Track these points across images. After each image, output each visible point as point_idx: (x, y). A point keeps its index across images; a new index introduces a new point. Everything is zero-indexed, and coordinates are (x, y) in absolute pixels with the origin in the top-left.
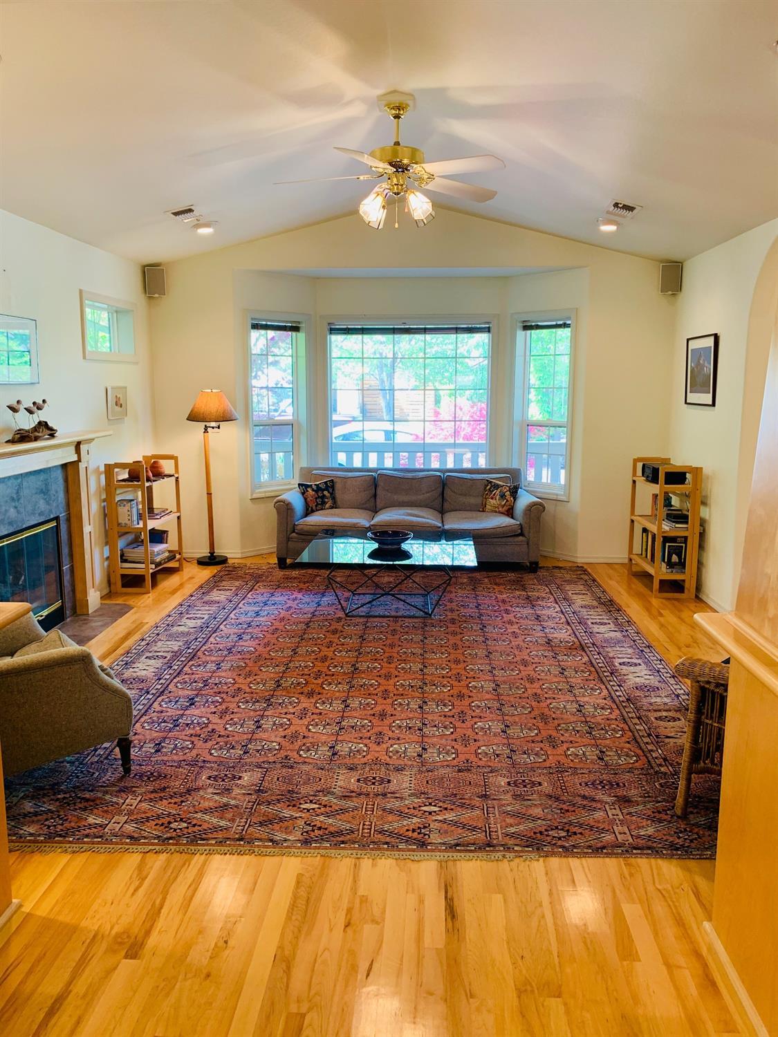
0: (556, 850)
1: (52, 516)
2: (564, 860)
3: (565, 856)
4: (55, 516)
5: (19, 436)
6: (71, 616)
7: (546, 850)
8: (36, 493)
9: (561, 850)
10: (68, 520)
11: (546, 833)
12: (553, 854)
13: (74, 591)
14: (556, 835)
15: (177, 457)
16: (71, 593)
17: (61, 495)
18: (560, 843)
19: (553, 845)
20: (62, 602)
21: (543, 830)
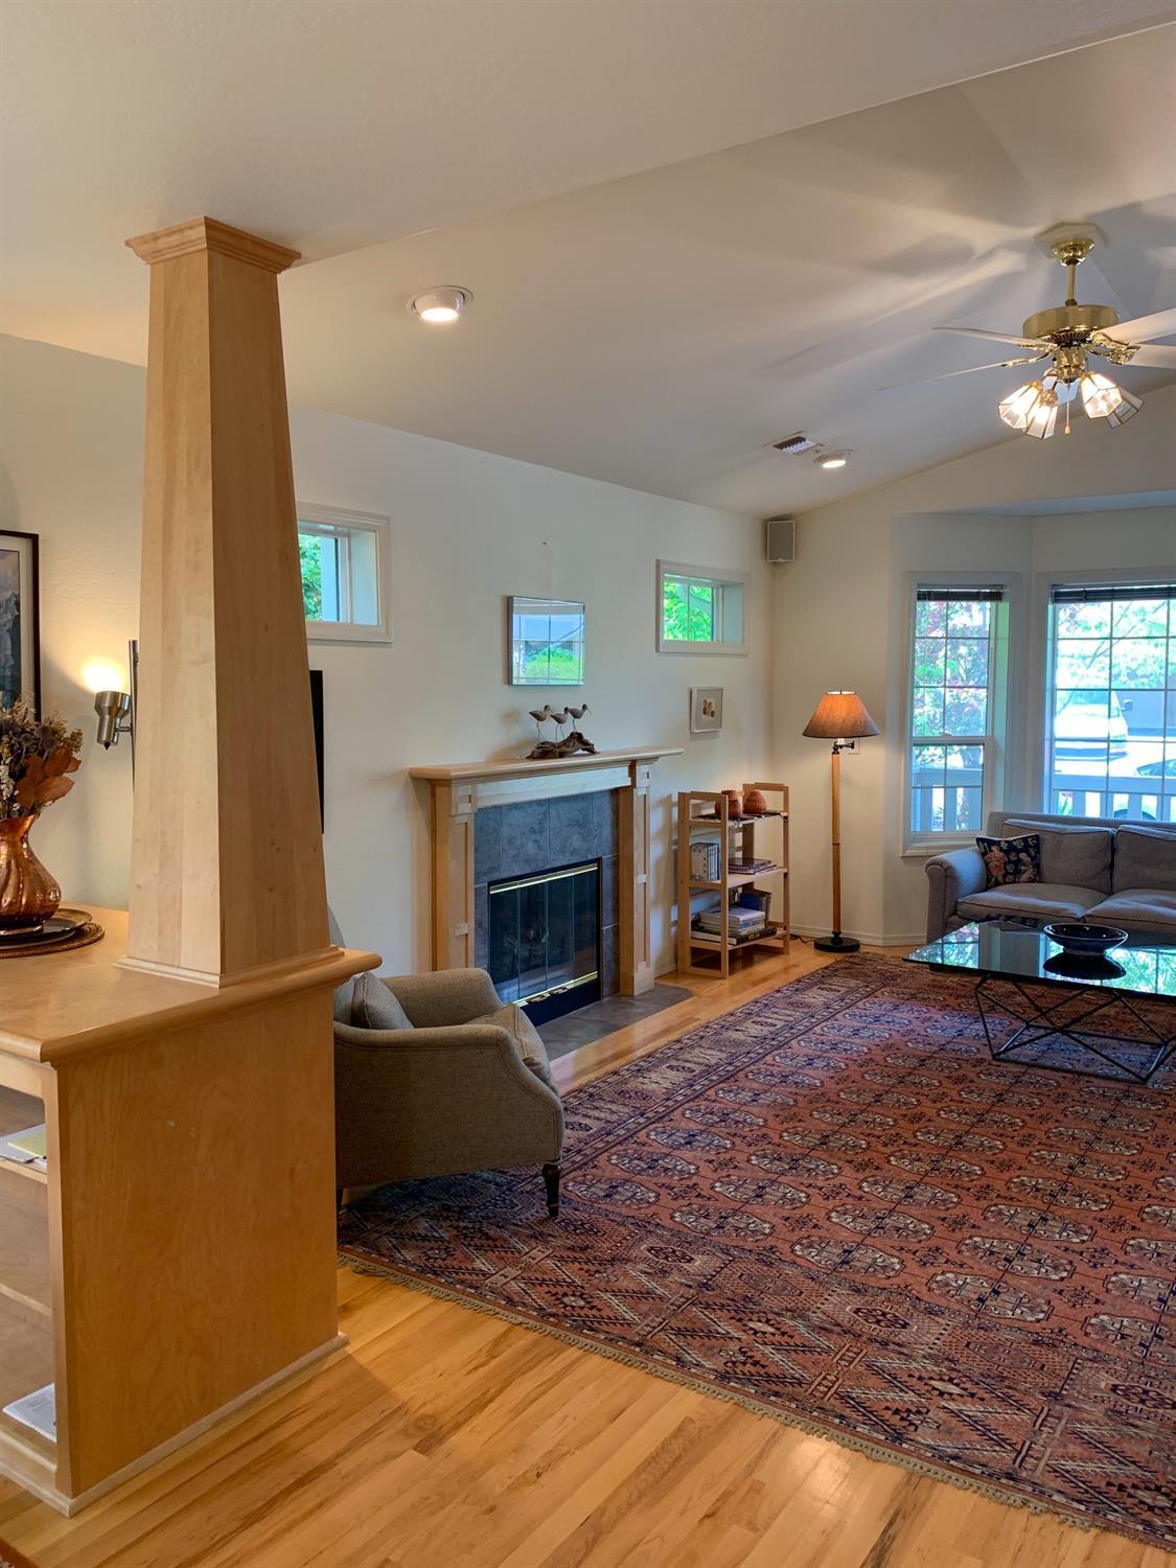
0: (1131, 1525)
1: (590, 857)
2: (1136, 1547)
3: (1141, 1540)
4: (596, 857)
5: (540, 750)
6: (610, 995)
7: (1111, 1518)
8: (568, 826)
9: (1140, 1528)
10: (616, 864)
11: (1132, 1491)
12: (1121, 1530)
13: (617, 961)
14: (1149, 1501)
15: (787, 788)
16: (612, 964)
17: (607, 831)
18: (1147, 1515)
19: (1132, 1514)
20: (599, 974)
21: (1129, 1485)
